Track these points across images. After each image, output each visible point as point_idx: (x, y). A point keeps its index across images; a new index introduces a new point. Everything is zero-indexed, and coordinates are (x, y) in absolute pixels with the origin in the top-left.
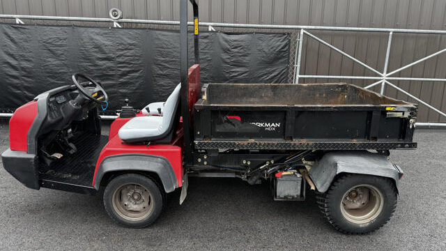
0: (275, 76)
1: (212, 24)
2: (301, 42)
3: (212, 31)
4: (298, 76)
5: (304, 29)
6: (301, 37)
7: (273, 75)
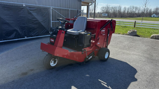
0: (46, 22)
1: (25, 4)
2: (51, 11)
3: (25, 6)
4: (52, 21)
5: (52, 8)
6: (51, 10)
7: (45, 21)
